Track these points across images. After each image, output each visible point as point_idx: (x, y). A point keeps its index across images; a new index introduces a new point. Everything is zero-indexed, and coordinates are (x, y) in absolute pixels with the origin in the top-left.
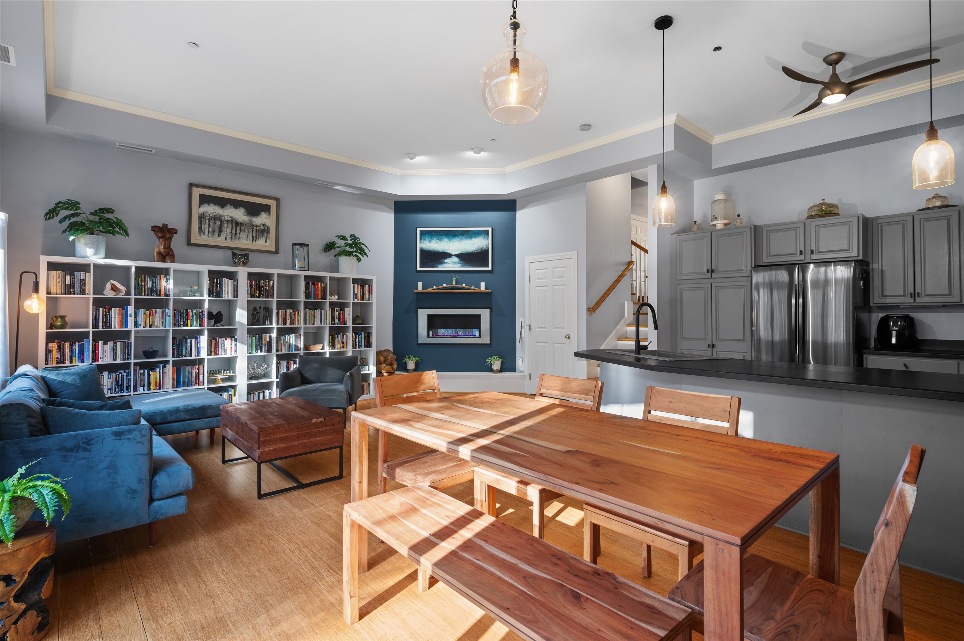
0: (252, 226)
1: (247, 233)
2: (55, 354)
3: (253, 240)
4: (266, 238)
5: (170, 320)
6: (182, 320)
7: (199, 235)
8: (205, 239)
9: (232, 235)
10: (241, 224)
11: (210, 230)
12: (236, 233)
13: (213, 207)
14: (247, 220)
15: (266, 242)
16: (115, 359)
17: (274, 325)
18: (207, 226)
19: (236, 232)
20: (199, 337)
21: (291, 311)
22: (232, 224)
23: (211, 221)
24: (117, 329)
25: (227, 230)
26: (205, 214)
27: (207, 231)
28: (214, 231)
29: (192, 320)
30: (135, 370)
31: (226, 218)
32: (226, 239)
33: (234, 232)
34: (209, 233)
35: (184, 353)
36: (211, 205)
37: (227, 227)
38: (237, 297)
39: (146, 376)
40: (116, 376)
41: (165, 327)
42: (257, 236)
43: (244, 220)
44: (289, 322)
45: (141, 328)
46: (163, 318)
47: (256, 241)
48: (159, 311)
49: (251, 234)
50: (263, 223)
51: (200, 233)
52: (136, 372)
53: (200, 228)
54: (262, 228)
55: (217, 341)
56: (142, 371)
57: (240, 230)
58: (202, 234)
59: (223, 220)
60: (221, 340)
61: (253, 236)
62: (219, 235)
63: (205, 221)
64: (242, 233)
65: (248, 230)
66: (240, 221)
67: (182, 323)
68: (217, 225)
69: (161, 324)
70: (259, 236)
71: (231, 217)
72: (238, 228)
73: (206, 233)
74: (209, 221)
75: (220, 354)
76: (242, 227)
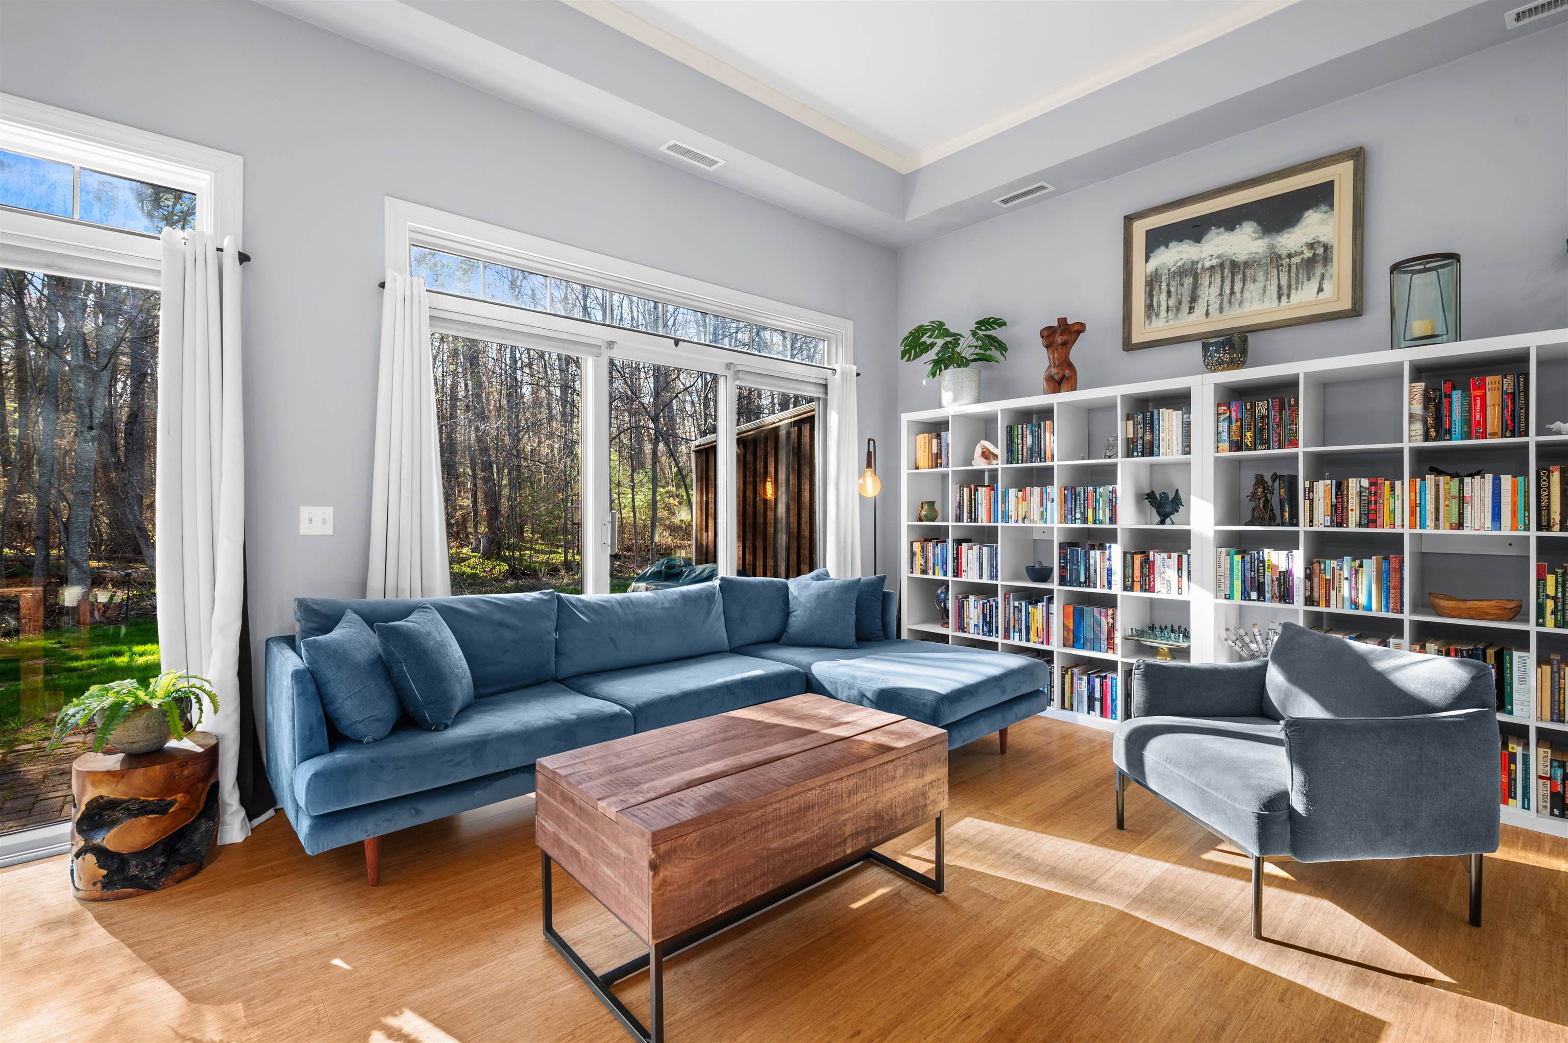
0: (1275, 259)
1: (1261, 284)
2: (919, 560)
3: (1279, 297)
4: (1322, 278)
5: (1055, 510)
6: (1078, 510)
7: (1147, 322)
8: (1161, 328)
9: (1222, 301)
10: (1246, 264)
11: (1172, 302)
12: (1232, 293)
13: (1177, 249)
14: (1260, 250)
15: (1320, 290)
16: (981, 577)
17: (1303, 528)
18: (1163, 297)
19: (1232, 289)
20: (1110, 547)
21: (1365, 483)
22: (1222, 273)
23: (1173, 283)
24: (985, 524)
25: (1209, 293)
26: (1159, 272)
27: (1164, 307)
28: (1180, 303)
29: (1095, 509)
30: (1006, 599)
31: (1208, 264)
32: (1207, 314)
33: (1228, 291)
34: (1167, 312)
35: (1082, 579)
36: (1172, 244)
37: (1210, 283)
38: (1189, 453)
39: (1024, 613)
40: (983, 604)
41: (1046, 522)
42: (1293, 281)
43: (1254, 250)
44: (1353, 517)
45: (1012, 524)
46: (1042, 505)
47: (1289, 296)
48: (1037, 490)
49: (1275, 282)
50: (1310, 241)
51: (1149, 317)
52: (1009, 604)
53: (1149, 307)
54: (1308, 254)
55: (1151, 558)
56: (1017, 604)
57: (1244, 280)
58: (1154, 317)
59: (1199, 271)
60: (1158, 558)
61: (1280, 287)
62: (1191, 309)
63: (1160, 286)
64: (1250, 286)
65: (1267, 273)
66: (1241, 257)
67: (1078, 515)
68: (1186, 286)
69: (1039, 518)
70: (1297, 282)
71: (1218, 257)
72: (1238, 277)
73: (1163, 314)
74: (1168, 285)
75: (1156, 589)
76: (1249, 272)
